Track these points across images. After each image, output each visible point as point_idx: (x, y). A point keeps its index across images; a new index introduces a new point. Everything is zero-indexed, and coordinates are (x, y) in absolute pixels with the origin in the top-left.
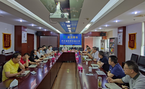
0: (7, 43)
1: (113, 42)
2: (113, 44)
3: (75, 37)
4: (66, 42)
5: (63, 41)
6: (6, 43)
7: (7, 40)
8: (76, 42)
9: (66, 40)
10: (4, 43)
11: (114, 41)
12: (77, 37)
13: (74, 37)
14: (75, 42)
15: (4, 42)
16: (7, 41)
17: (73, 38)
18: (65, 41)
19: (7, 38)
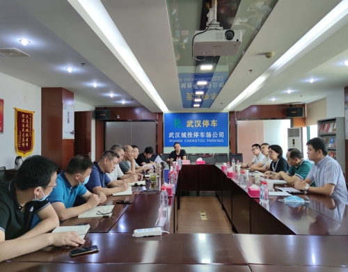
0: (25, 138)
1: (330, 131)
2: (330, 138)
3: (210, 123)
4: (184, 139)
5: (174, 135)
6: (22, 137)
7: (25, 128)
8: (212, 138)
9: (181, 131)
10: (18, 138)
11: (334, 130)
12: (214, 123)
13: (206, 123)
14: (209, 138)
15: (18, 134)
16: (26, 133)
17: (201, 124)
18: (180, 135)
19: (25, 124)
